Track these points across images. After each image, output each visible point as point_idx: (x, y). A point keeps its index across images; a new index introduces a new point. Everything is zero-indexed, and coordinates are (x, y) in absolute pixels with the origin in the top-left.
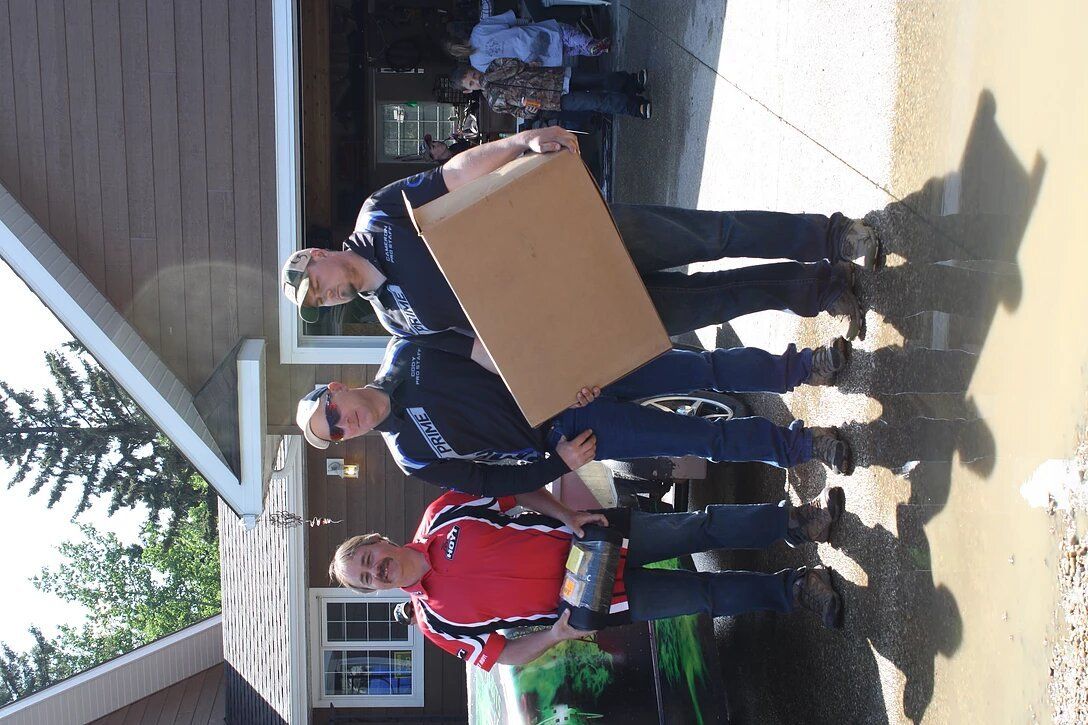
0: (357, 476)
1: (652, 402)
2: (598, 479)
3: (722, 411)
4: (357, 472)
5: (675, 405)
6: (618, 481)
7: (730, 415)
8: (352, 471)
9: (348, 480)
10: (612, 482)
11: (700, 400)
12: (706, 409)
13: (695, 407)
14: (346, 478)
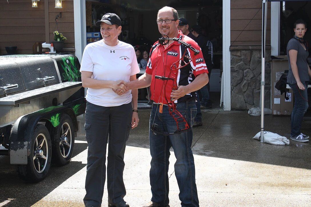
0: (33, 7)
1: (45, 139)
2: (11, 118)
3: (41, 168)
4: (34, 7)
5: (43, 148)
6: (10, 126)
7: (40, 172)
8: (35, 4)
9: (31, 3)
10: (9, 124)
11: (46, 158)
12: (42, 161)
13: (44, 157)
14: (32, 2)
